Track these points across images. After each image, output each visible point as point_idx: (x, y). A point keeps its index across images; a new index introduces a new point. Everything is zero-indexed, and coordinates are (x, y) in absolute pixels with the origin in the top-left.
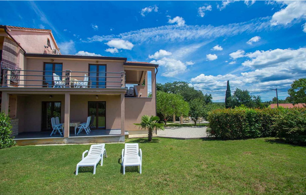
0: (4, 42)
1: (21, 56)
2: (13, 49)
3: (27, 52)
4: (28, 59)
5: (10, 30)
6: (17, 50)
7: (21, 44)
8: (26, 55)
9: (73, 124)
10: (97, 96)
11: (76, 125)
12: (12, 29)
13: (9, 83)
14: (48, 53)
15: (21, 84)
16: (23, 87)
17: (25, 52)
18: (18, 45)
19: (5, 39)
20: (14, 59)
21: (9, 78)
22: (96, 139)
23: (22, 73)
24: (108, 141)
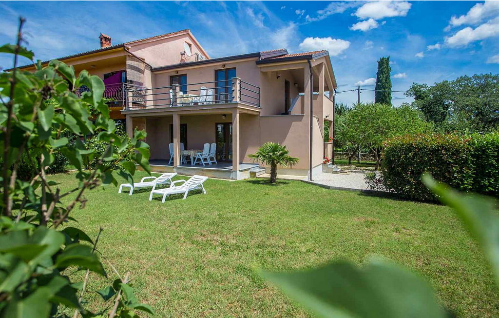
0: (127, 62)
1: (148, 73)
2: (137, 66)
3: (154, 67)
4: (156, 74)
5: (130, 47)
6: (142, 66)
7: (146, 60)
8: (153, 70)
9: (186, 153)
10: (225, 115)
11: (191, 153)
12: (132, 45)
13: (131, 105)
14: (187, 62)
15: (150, 104)
16: (153, 107)
17: (151, 67)
18: (142, 60)
19: (127, 58)
20: (140, 78)
21: (130, 100)
22: (205, 172)
23: (150, 92)
24: (217, 176)
